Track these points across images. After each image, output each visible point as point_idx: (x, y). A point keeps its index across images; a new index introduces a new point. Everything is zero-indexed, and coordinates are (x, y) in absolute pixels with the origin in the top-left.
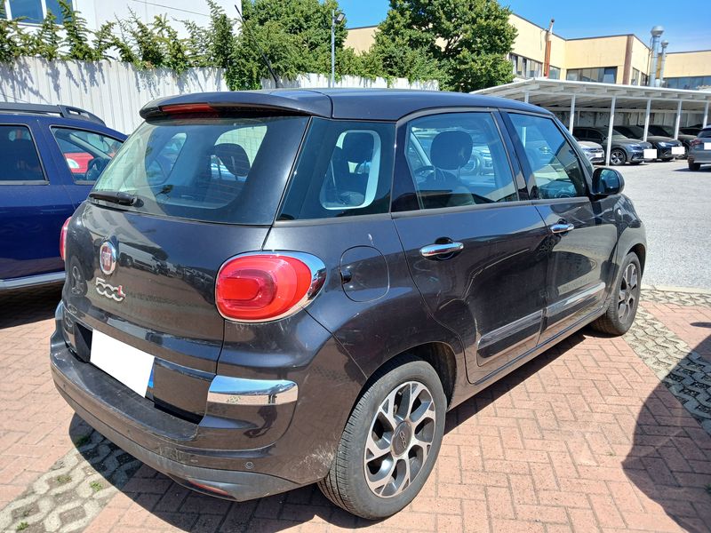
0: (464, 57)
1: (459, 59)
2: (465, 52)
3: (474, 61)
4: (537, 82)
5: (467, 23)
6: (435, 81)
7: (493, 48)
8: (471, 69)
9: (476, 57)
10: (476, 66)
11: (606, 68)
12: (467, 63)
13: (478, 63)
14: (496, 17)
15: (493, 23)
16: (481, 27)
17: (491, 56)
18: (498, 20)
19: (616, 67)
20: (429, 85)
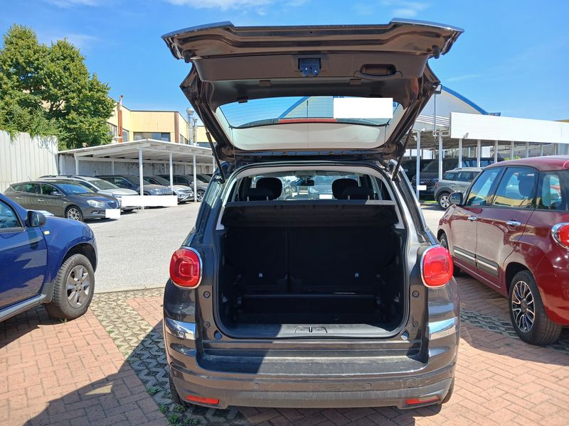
0: (73, 118)
1: (68, 120)
2: (73, 115)
3: (81, 122)
4: (148, 142)
5: (73, 92)
6: (54, 136)
7: (96, 113)
8: (80, 128)
9: (83, 119)
10: (85, 126)
11: (162, 133)
12: (76, 123)
13: (87, 124)
14: (98, 91)
15: (97, 95)
16: (85, 96)
17: (96, 119)
18: (100, 93)
19: (169, 133)
20: (49, 139)
